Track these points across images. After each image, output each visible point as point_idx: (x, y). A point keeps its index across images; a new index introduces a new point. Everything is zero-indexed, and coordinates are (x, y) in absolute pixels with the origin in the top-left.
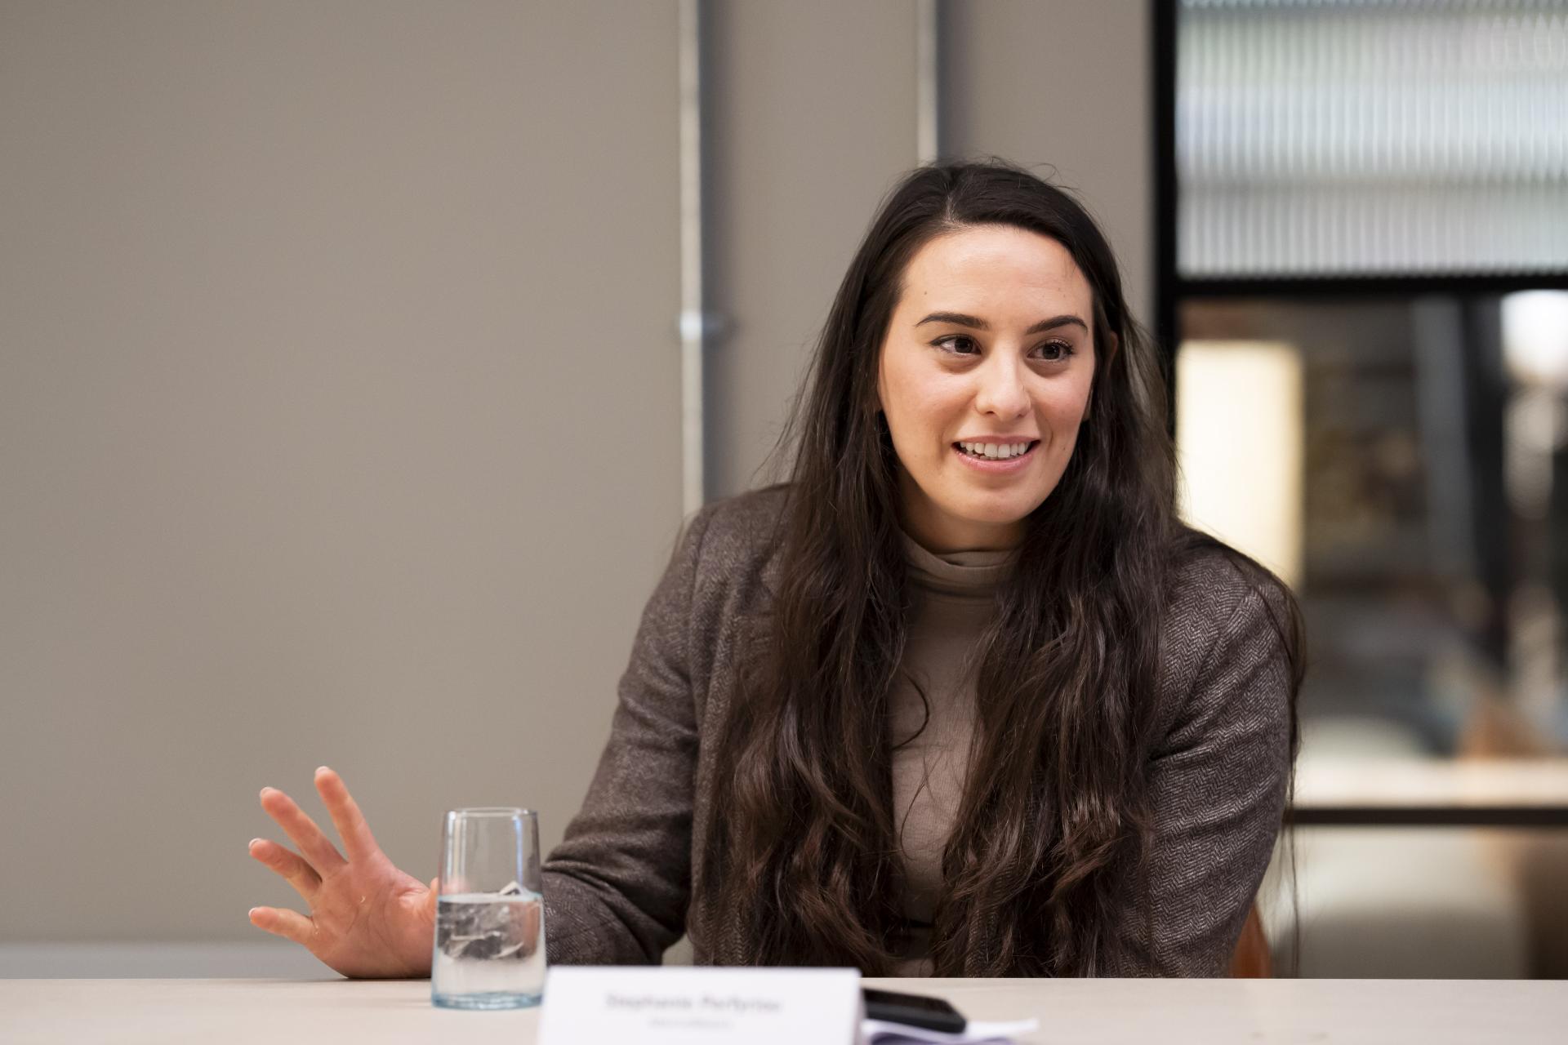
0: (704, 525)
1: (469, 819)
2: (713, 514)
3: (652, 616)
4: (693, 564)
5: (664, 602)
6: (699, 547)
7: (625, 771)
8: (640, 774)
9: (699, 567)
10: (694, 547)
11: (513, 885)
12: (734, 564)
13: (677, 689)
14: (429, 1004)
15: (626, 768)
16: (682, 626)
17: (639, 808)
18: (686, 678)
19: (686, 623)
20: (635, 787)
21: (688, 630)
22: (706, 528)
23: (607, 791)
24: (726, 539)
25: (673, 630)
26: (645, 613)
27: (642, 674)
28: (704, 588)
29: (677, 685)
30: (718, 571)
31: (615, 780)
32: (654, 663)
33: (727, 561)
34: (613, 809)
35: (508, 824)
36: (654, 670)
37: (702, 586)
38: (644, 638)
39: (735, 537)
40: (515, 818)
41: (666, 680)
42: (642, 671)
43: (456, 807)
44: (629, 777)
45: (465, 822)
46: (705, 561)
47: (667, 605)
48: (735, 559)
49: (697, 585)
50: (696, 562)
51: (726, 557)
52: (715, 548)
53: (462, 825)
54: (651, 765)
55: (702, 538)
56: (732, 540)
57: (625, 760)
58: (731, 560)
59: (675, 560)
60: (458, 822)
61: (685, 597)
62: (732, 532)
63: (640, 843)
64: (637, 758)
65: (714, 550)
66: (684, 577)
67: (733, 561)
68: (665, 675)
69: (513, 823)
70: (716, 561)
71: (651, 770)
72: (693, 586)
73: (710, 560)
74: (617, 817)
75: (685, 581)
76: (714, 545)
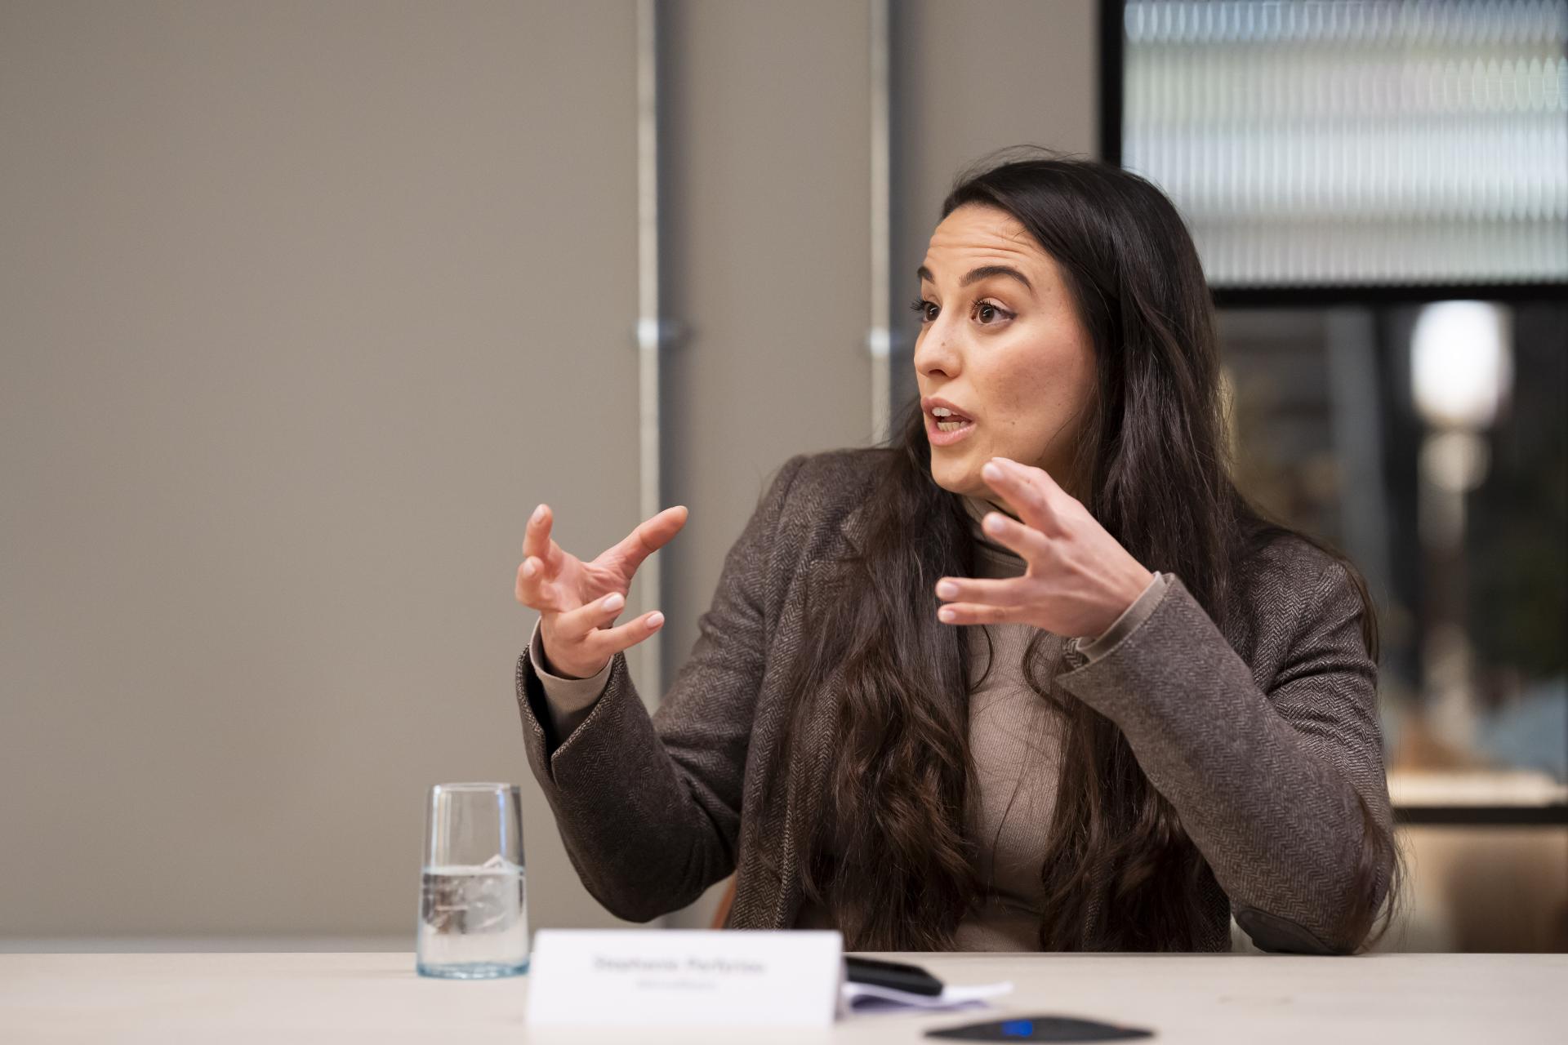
0: (792, 473)
1: (453, 793)
2: (801, 465)
3: (736, 558)
4: (779, 508)
5: (748, 543)
6: (786, 494)
7: (692, 690)
8: (703, 691)
9: (784, 511)
10: (781, 493)
11: (497, 858)
12: (816, 508)
13: (753, 623)
14: (415, 974)
15: (693, 687)
16: (762, 566)
17: (698, 726)
18: (761, 613)
19: (766, 562)
20: (697, 704)
21: (767, 569)
22: (794, 477)
23: (671, 707)
24: (812, 486)
25: (754, 569)
26: (730, 555)
27: (721, 611)
28: (787, 529)
29: (753, 620)
30: (801, 514)
31: (680, 697)
32: (733, 599)
33: (810, 505)
34: (674, 725)
35: (491, 798)
36: (734, 607)
37: (785, 527)
38: (726, 577)
39: (822, 485)
40: (499, 792)
41: (743, 614)
42: (722, 608)
43: (442, 781)
44: (695, 695)
45: (450, 797)
46: (789, 505)
47: (751, 546)
48: (818, 503)
49: (780, 527)
50: (781, 507)
51: (809, 501)
52: (801, 494)
53: (446, 799)
54: (714, 685)
55: (790, 485)
56: (818, 487)
57: (694, 679)
58: (814, 504)
59: (761, 507)
60: (444, 796)
61: (768, 538)
62: (819, 480)
63: (695, 760)
64: (705, 677)
65: (799, 496)
66: (768, 520)
67: (816, 505)
68: (744, 610)
69: (497, 797)
70: (801, 505)
71: (714, 688)
72: (775, 528)
73: (795, 504)
74: (677, 732)
75: (769, 524)
76: (798, 492)
